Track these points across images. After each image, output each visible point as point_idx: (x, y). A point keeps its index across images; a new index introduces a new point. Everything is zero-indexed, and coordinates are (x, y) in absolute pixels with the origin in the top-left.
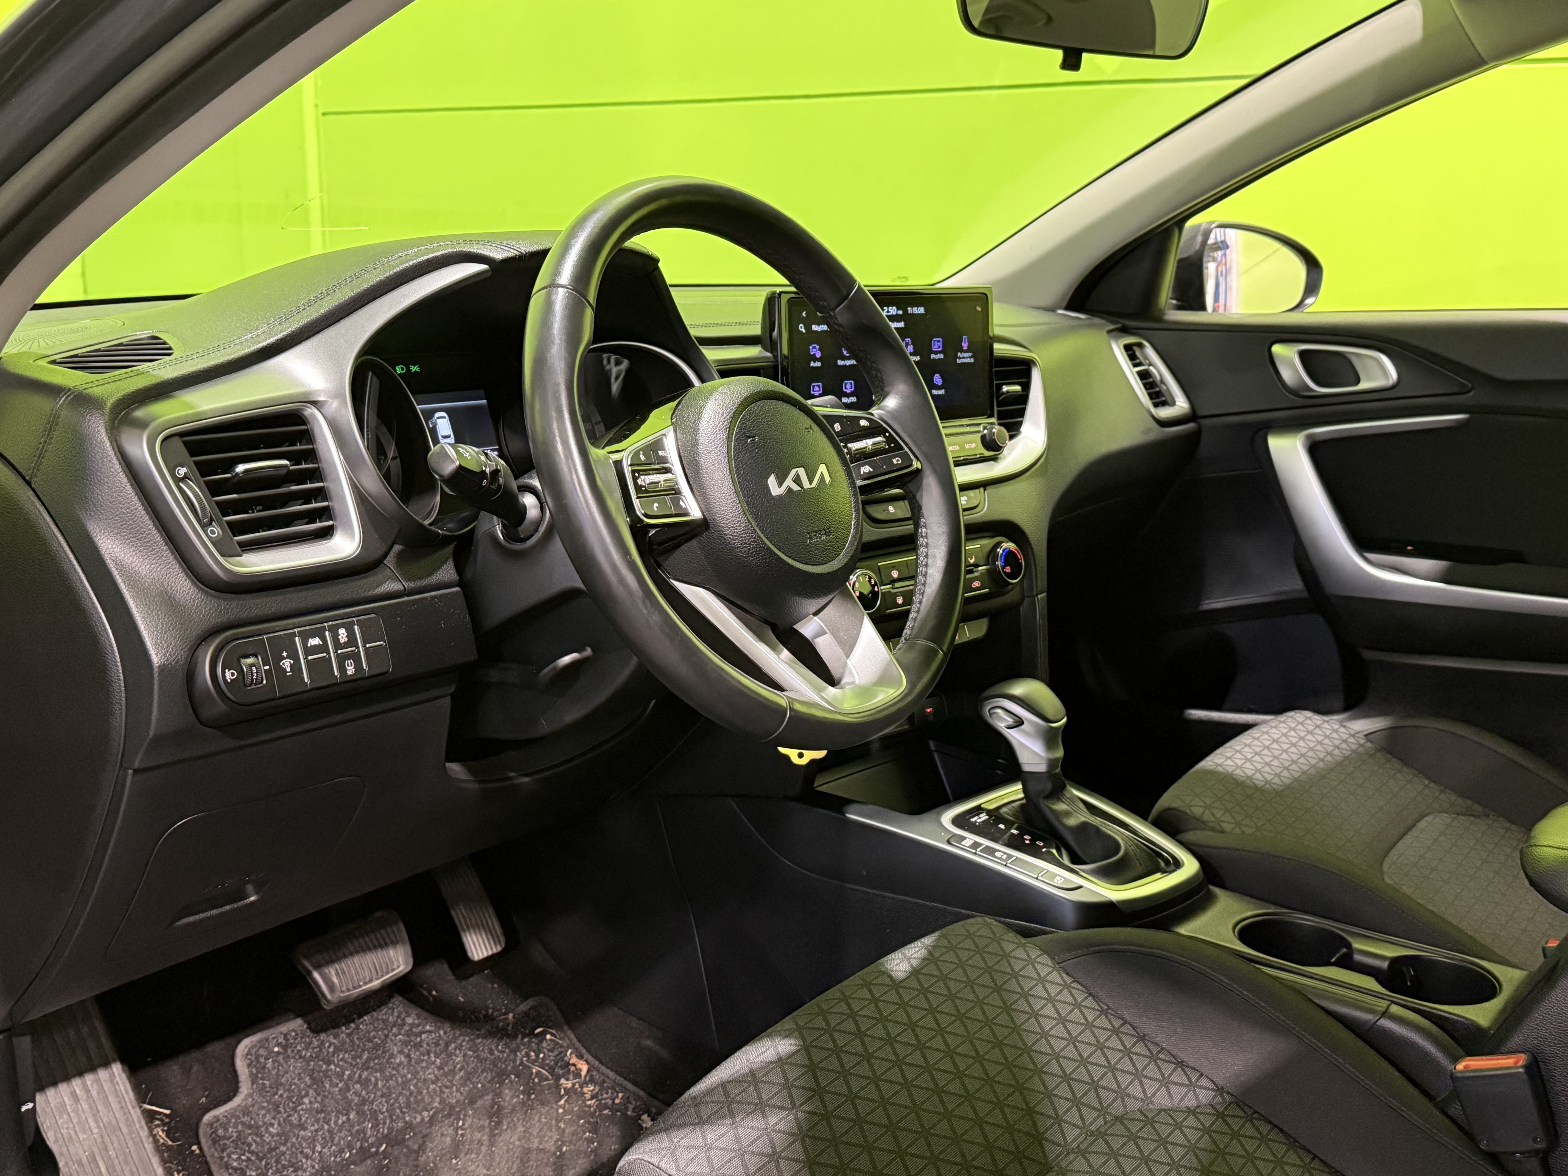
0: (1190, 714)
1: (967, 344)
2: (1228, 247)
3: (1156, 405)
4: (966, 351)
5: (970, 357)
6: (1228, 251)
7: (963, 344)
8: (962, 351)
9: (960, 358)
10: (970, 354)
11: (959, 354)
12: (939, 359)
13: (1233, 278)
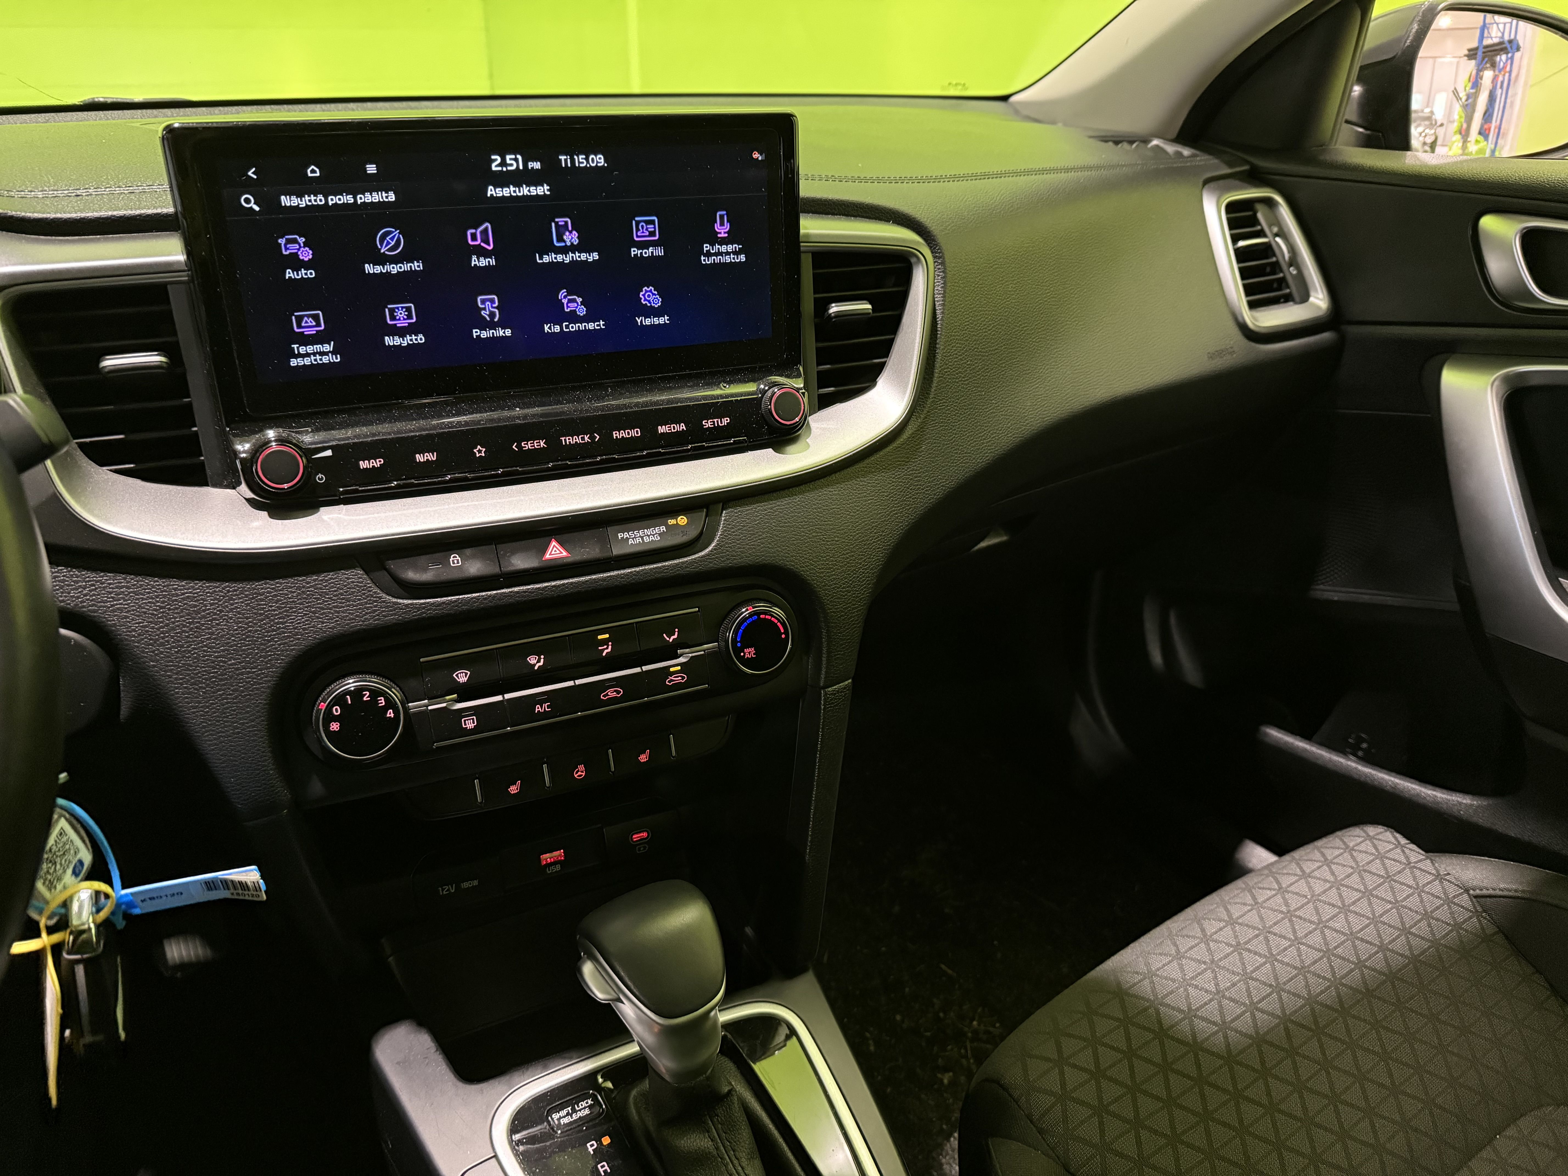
0: (1266, 734)
1: (727, 227)
2: (1518, 49)
3: (1252, 305)
4: (723, 242)
5: (735, 253)
6: (1517, 55)
7: (717, 227)
8: (714, 239)
9: (708, 254)
10: (737, 247)
11: (706, 247)
12: (652, 257)
13: (1518, 91)
